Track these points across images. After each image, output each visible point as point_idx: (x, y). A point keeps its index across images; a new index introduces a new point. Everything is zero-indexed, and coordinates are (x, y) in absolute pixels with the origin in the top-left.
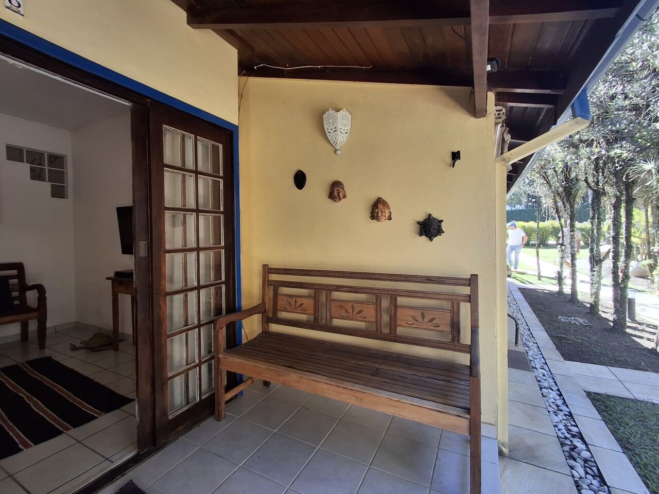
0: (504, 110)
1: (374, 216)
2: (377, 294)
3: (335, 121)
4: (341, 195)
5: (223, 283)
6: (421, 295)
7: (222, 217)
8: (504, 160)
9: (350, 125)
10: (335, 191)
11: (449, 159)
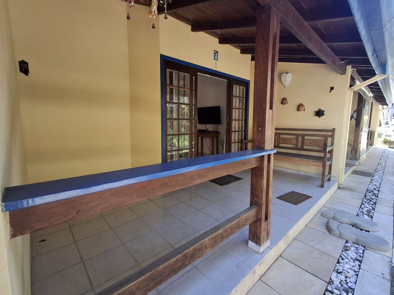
0: (356, 70)
1: (298, 109)
2: (297, 136)
3: (285, 77)
4: (286, 103)
5: (243, 131)
6: (314, 135)
7: (244, 110)
8: (351, 89)
9: (291, 78)
10: (284, 101)
11: (330, 90)
